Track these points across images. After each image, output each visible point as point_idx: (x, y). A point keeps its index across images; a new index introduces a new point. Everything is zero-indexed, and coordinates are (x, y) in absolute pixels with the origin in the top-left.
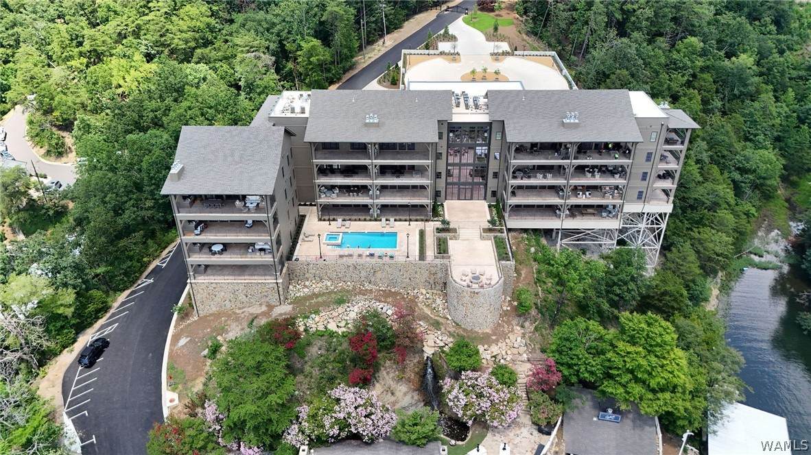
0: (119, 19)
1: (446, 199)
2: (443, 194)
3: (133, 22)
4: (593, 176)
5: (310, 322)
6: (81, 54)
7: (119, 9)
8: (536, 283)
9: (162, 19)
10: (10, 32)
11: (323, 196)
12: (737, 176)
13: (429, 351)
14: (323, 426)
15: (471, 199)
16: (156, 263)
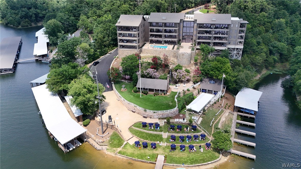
0: (106, 8)
1: (182, 42)
2: (181, 40)
3: (110, 8)
4: (219, 34)
5: (144, 60)
6: (96, 15)
7: (106, 5)
8: (201, 59)
9: (117, 7)
10: (78, 13)
11: (151, 38)
12: (272, 48)
13: (171, 68)
14: (144, 73)
15: (189, 43)
16: (111, 52)
